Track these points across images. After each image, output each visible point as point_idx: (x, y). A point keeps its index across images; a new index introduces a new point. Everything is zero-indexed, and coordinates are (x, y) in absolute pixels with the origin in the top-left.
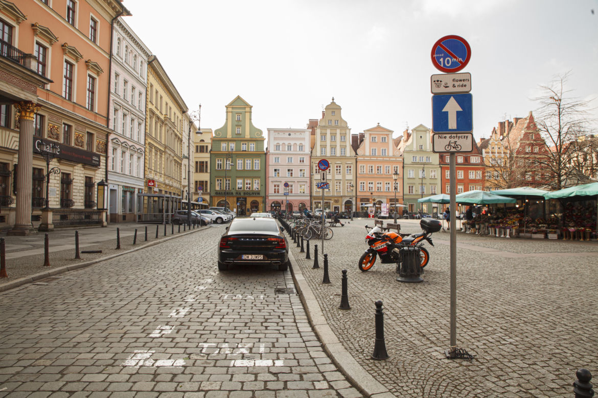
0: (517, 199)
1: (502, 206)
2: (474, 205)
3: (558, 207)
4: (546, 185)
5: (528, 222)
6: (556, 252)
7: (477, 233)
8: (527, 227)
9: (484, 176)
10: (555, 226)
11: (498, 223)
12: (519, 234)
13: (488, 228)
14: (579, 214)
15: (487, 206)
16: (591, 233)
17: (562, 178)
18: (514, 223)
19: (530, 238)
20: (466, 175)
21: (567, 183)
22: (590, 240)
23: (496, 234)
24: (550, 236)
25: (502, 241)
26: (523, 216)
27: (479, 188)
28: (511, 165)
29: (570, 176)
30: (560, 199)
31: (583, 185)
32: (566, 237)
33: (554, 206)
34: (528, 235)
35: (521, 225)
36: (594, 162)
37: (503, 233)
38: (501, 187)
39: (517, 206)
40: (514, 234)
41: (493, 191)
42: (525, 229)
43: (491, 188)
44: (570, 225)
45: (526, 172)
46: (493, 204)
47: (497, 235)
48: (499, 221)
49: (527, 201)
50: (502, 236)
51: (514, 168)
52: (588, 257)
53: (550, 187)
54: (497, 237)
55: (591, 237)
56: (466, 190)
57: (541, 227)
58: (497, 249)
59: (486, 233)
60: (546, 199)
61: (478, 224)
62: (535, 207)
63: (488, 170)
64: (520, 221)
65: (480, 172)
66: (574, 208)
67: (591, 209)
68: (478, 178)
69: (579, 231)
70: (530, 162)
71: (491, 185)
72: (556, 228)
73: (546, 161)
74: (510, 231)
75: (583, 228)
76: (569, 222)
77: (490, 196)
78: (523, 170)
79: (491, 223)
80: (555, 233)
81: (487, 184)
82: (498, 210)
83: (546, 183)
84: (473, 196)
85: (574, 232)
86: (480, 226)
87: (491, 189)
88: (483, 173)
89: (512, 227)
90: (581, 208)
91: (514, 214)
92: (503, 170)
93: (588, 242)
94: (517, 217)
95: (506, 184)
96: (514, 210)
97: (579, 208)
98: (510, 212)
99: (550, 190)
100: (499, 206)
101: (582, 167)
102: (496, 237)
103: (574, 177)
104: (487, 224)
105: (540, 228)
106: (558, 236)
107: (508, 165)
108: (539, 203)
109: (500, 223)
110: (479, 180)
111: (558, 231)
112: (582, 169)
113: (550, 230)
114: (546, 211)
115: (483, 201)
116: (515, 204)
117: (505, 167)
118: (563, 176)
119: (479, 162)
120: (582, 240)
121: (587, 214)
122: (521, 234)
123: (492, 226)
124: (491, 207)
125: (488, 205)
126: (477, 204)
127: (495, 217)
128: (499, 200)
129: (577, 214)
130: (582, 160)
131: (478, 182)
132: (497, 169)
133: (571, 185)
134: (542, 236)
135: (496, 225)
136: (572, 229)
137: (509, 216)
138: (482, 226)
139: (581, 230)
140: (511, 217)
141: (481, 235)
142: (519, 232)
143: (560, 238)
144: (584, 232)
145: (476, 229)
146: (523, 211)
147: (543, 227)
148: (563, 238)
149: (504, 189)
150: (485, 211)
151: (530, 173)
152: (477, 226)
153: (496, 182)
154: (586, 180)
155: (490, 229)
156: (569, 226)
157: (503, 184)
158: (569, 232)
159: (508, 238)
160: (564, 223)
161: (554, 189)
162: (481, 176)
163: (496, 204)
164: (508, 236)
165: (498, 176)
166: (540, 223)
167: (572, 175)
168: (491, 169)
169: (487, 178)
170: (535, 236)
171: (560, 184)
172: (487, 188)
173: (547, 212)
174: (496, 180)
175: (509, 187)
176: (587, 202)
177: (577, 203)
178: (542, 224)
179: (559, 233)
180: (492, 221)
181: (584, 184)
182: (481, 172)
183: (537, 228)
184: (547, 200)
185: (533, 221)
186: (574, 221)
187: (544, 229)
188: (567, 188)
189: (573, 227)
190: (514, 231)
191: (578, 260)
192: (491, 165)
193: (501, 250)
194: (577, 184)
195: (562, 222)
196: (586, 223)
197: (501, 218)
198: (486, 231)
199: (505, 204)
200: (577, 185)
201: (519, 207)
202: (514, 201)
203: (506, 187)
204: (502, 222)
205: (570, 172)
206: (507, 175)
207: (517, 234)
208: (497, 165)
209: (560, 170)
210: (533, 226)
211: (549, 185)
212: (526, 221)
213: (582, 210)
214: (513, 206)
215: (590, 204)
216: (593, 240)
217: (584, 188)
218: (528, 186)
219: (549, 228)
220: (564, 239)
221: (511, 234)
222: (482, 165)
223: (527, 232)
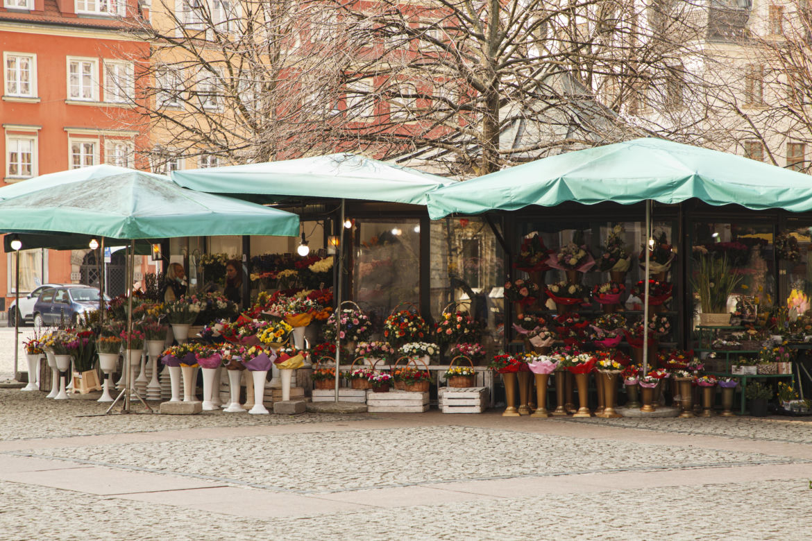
0: (304, 217)
1: (232, 252)
2: (94, 245)
3: (489, 257)
4: (433, 144)
5: (350, 329)
6: (471, 478)
7: (105, 397)
8: (347, 359)
9: (144, 92)
10: (473, 350)
11: (209, 339)
12: (308, 394)
13: (161, 367)
14: (572, 289)
15: (157, 249)
16: (619, 380)
17: (504, 113)
18: (287, 338)
19: (362, 414)
20: (52, 79)
21: (524, 139)
22: (616, 415)
23: (199, 396)
24: (450, 398)
25: (230, 434)
26: (331, 304)
27: (118, 153)
28: (276, 41)
29: (539, 106)
30: (491, 218)
31: (591, 150)
32: (517, 404)
33: (472, 249)
34: (352, 396)
35: (321, 347)
36: (642, 41)
37: (235, 390)
38: (227, 152)
39: (303, 251)
40: (286, 396)
41: (189, 169)
42: (336, 366)
43: (179, 155)
44: (537, 341)
45: (345, 77)
46: (186, 241)
47: (207, 405)
48: (217, 328)
49: (348, 224)
50: (232, 406)
51: (290, 55)
52: (606, 494)
53: (451, 157)
54: (208, 414)
55: (623, 398)
56: (52, 161)
57: (411, 354)
58: (201, 474)
59: (152, 396)
60: (434, 214)
61: (113, 349)
62: (384, 253)
63: (167, 56)
64: (317, 328)
65: (124, 69)
66: (552, 262)
67: (621, 265)
68: (113, 99)
69: (569, 372)
70: (364, 24)
71: (177, 140)
72: (477, 360)
73: (434, 27)
74: (269, 377)
75: (586, 358)
76: (529, 326)
77: (170, 198)
78: (331, 66)
79: (175, 343)
80: (471, 381)
81: (161, 135)
82: (214, 271)
83: (432, 136)
84: (86, 195)
85: (551, 378)
86: (121, 358)
87: (181, 163)
88: (142, 73)
89: (278, 361)
90: (581, 262)
91: (291, 293)
92: (236, 62)
93: (605, 422)
94: (301, 309)
95: (250, 135)
96: (288, 273)
97: (573, 261)
98: (270, 284)
99: (453, 173)
100: (215, 250)
101: (591, 60)
102: (198, 412)
103: (552, 112)
104: (155, 347)
105: (406, 362)
106: (485, 395)
107: (261, 37)
108: (404, 236)
109: (221, 339)
110: (116, 110)
111: (485, 374)
112: (590, 71)
113: (451, 369)
114: (433, 273)
115: (133, 223)
116: (292, 242)
117: (247, 50)
118: (504, 102)
119: (122, 12)
120: (582, 413)
121: (603, 289)
122: (320, 395)
123: (183, 358)
124: (176, 258)
125: (165, 243)
126: (110, 242)
127: (195, 308)
128: (216, 219)
129: (563, 291)
130: (592, 26)
131: (113, 124)
132: (206, 55)
133: (540, 150)
134: (413, 400)
135: (202, 349)
136: (541, 364)
137: (265, 305)
138: (132, 356)
139: (582, 367)
140: (276, 309)
141: (126, 406)
142: (311, 381)
143: (493, 404)
144: (591, 372)
145: (103, 377)
146: (328, 276)
147: (421, 354)
148: (503, 409)
149: (241, 160)
150: (149, 278)
151: (367, 85)
152: (106, 361)
153: (205, 126)
154: (606, 126)
155: (171, 371)
156: (532, 349)
157: (238, 133)
158: (531, 376)
159: (258, 417)
160: (510, 334)
161: (467, 166)
162: (130, 91)
163: (204, 241)
164: (258, 408)
165: (213, 94)
166: (407, 338)
167: (544, 98)
168: (180, 54)
169: (157, 102)
170: (381, 401)
171: (495, 140)
172: (163, 154)
173: (437, 281)
174: (202, 112)
175: (265, 155)
176: (608, 233)
177: (567, 237)
178: (415, 339)
179: (489, 383)
180: (180, 331)
181: (594, 144)
182: (131, 69)
183: (391, 359)
184: (438, 221)
185: (375, 326)
186: (552, 325)
187: (423, 364)
188: (521, 161)
189: (547, 351)
190: (286, 379)
191: (564, 512)
192: (179, 34)
193: (219, 481)
194: (566, 146)
195: (501, 329)
196: (601, 334)
197: (229, 314)
198: (154, 384)
199: (246, 239)
200: (564, 150)
201: (313, 258)
202: (289, 222)
203: (252, 150)
204: (229, 336)
205: (539, 85)
206: (259, 88)
207: (300, 392)
208: (210, 36)
209: (495, 70)
210: (377, 353)
211: (447, 145)
212: (342, 327)
213: (583, 269)
214: (282, 250)
215: (617, 241)
216: (628, 412)
217: (592, 165)
218: (354, 148)
219: (445, 361)
220: (509, 412)
221: (271, 396)
222: (132, 30)
223: (350, 381)
